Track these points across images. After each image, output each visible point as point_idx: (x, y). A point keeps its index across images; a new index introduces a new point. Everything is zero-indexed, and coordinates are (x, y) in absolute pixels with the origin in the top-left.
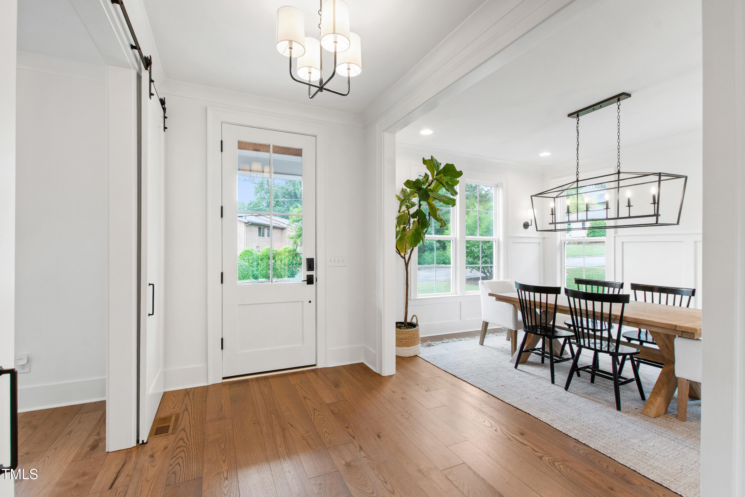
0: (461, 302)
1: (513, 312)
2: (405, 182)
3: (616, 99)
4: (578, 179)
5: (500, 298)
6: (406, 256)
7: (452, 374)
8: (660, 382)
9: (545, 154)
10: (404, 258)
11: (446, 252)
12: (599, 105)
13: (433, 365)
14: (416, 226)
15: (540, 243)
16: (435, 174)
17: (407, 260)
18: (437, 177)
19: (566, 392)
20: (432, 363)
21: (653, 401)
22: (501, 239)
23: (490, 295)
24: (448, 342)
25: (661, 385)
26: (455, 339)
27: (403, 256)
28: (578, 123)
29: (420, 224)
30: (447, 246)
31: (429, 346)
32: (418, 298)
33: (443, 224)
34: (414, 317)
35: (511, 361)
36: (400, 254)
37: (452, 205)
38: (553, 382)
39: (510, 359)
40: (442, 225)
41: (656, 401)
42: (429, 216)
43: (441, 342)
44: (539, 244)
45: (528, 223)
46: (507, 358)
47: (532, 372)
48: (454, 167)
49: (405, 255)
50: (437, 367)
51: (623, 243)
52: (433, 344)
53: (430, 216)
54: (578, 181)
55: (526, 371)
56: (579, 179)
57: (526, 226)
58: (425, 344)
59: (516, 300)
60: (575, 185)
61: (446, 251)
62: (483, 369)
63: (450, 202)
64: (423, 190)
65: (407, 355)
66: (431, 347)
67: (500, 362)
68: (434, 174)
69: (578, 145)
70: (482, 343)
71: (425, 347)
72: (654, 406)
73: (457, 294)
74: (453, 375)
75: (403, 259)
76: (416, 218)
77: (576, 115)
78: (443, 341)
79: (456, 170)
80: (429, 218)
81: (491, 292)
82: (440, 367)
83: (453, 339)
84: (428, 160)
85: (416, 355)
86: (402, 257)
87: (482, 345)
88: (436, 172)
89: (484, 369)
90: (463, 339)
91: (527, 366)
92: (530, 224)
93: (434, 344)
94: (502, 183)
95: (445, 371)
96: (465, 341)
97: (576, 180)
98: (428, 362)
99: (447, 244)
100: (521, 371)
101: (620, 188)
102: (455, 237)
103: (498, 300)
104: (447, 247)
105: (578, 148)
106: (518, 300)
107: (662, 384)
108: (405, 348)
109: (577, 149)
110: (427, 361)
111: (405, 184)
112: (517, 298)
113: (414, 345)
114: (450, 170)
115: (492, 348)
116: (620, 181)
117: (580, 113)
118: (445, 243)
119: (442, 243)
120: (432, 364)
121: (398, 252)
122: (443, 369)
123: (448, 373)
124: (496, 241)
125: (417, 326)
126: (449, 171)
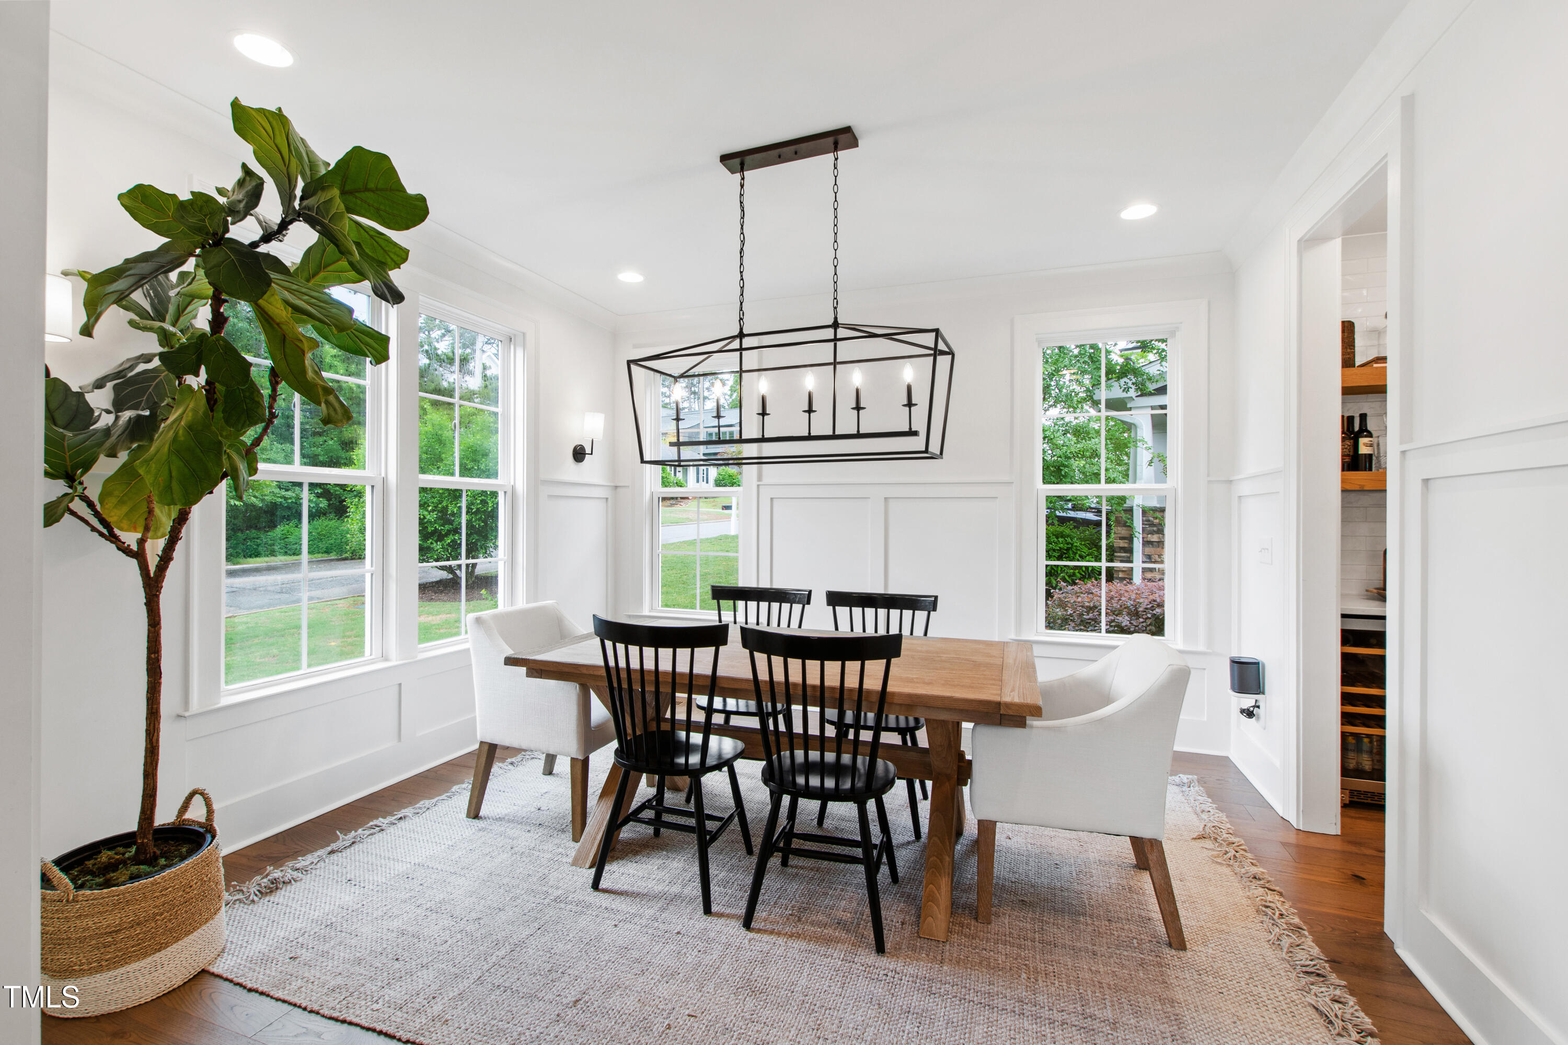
0: (400, 685)
1: (579, 705)
2: (125, 191)
3: (830, 140)
4: (741, 329)
5: (539, 670)
6: (148, 545)
7: (374, 1030)
8: (936, 836)
9: (630, 277)
10: (139, 555)
11: (348, 521)
12: (793, 148)
13: (284, 1001)
14: (195, 411)
15: (607, 499)
16: (298, 192)
17: (153, 563)
18: (305, 203)
19: (751, 935)
20: (279, 994)
21: (934, 892)
22: (521, 487)
23: (511, 661)
24: (353, 843)
25: (938, 841)
26: (380, 821)
27: (134, 547)
28: (742, 186)
29: (220, 407)
30: (349, 507)
31: (274, 887)
32: (225, 701)
33: (335, 410)
34: (198, 800)
35: (575, 863)
36: (113, 538)
37: (374, 357)
38: (707, 910)
39: (573, 853)
40: (333, 413)
41: (939, 889)
42: (274, 385)
43: (322, 852)
44: (605, 500)
45: (582, 448)
46: (560, 850)
47: (641, 886)
48: (392, 172)
49: (141, 542)
50: (305, 1009)
51: (772, 499)
52: (290, 874)
53: (277, 383)
54: (741, 335)
55: (625, 888)
56: (745, 332)
57: (579, 454)
58: (252, 887)
59: (596, 673)
60: (736, 344)
61: (346, 520)
62: (494, 937)
63: (367, 344)
64: (232, 249)
65: (148, 995)
66: (280, 897)
67: (544, 878)
68: (292, 187)
69: (743, 242)
70: (474, 813)
71: (253, 901)
72: (938, 907)
73: (387, 660)
74: (380, 1033)
75: (134, 562)
76: (197, 375)
77: (737, 161)
78: (334, 846)
79: (402, 189)
80: (274, 390)
81: (510, 652)
82: (316, 1008)
83: (375, 822)
84: (262, 111)
85: (204, 971)
86: (127, 551)
87: (476, 816)
88: (300, 184)
89: (499, 937)
90: (408, 811)
91: (621, 862)
92: (588, 451)
93: (295, 874)
94: (524, 334)
95: (344, 1022)
96: (416, 819)
97: (736, 332)
98: (262, 993)
99: (348, 500)
100: (613, 896)
101: (838, 366)
102: (383, 475)
103: (536, 674)
104: (348, 510)
105: (742, 249)
106: (603, 673)
107: (939, 838)
108: (135, 966)
109: (741, 253)
110: (256, 991)
111: (127, 201)
112: (599, 667)
113: (188, 933)
114: (371, 185)
115: (509, 821)
116: (839, 343)
117: (748, 159)
118: (343, 498)
119: (333, 499)
120: (278, 999)
121: (105, 531)
122: (335, 1015)
123: (357, 1025)
124: (505, 492)
125: (209, 837)
126: (367, 189)
